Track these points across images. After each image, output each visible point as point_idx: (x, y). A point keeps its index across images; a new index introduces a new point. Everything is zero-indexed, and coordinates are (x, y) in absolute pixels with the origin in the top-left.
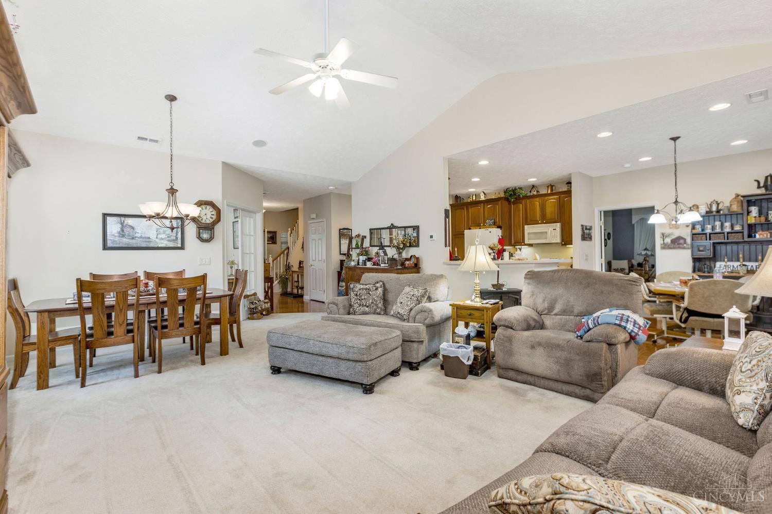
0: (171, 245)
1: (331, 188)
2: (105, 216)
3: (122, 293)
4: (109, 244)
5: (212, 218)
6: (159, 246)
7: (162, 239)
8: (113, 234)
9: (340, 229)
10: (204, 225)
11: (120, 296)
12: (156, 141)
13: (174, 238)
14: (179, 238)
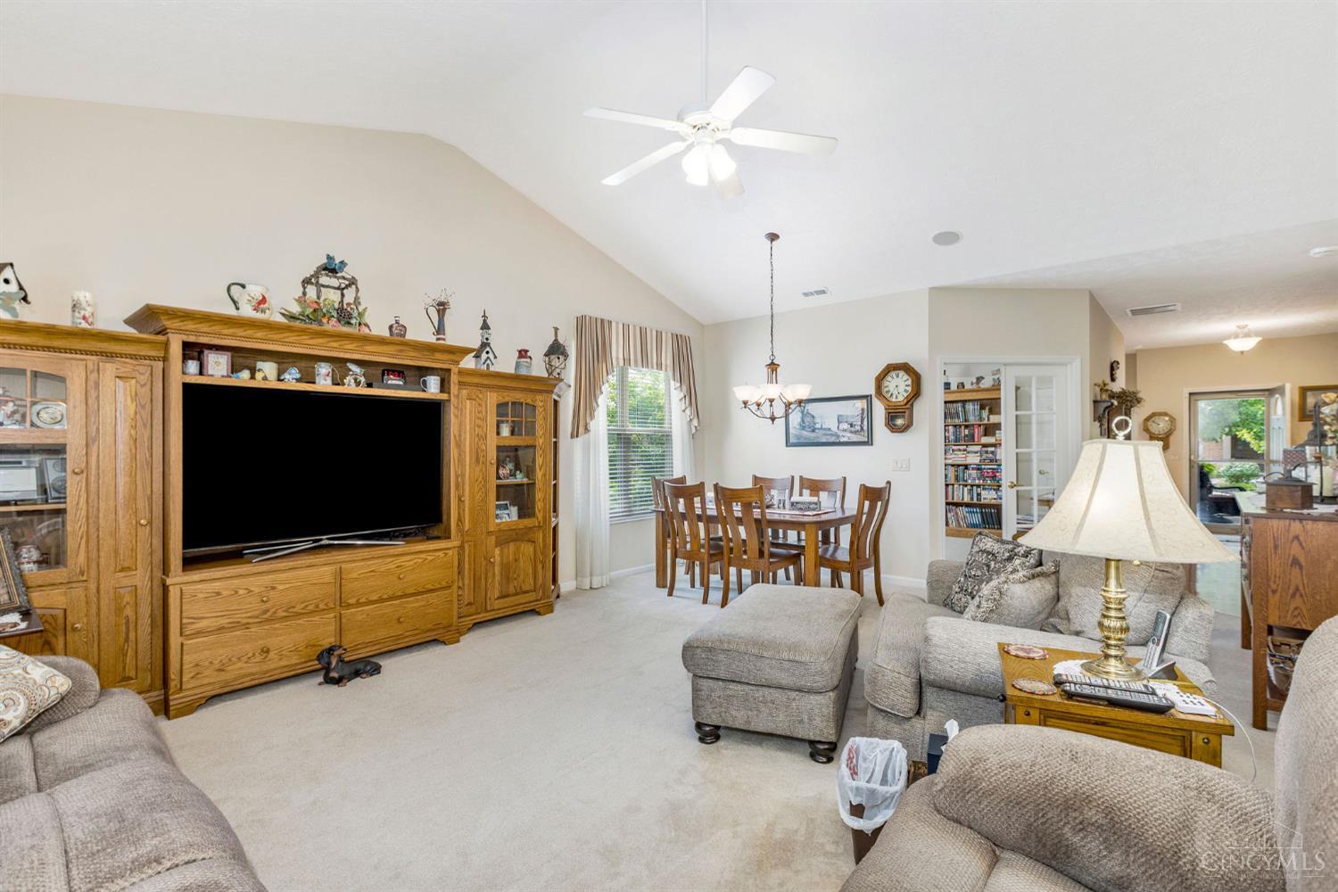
0: (855, 438)
4: (792, 440)
6: (841, 441)
7: (845, 430)
8: (795, 426)
10: (896, 405)
12: (823, 292)
13: (858, 428)
14: (865, 428)
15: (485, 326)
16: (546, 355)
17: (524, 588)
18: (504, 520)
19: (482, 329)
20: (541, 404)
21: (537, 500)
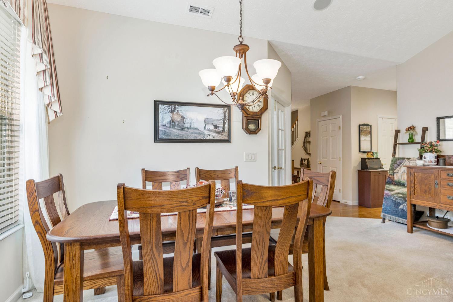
0: (218, 137)
1: (360, 77)
2: (157, 103)
3: (188, 213)
4: (161, 136)
5: (259, 106)
6: (207, 139)
7: (210, 130)
8: (164, 124)
9: (359, 126)
10: (252, 114)
11: (185, 218)
13: (221, 129)
14: (226, 129)
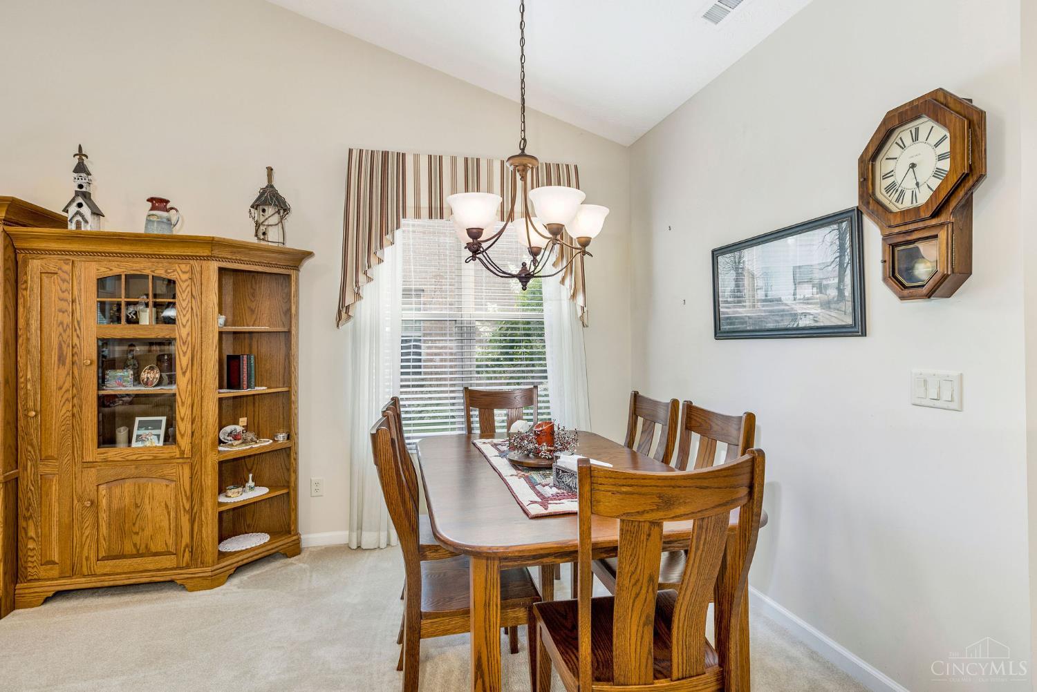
0: (828, 318)
2: (715, 255)
6: (801, 325)
10: (900, 220)
13: (833, 293)
14: (848, 292)
15: (81, 168)
16: (255, 206)
17: (153, 549)
18: (148, 444)
19: (76, 171)
20: (185, 277)
21: (178, 418)
